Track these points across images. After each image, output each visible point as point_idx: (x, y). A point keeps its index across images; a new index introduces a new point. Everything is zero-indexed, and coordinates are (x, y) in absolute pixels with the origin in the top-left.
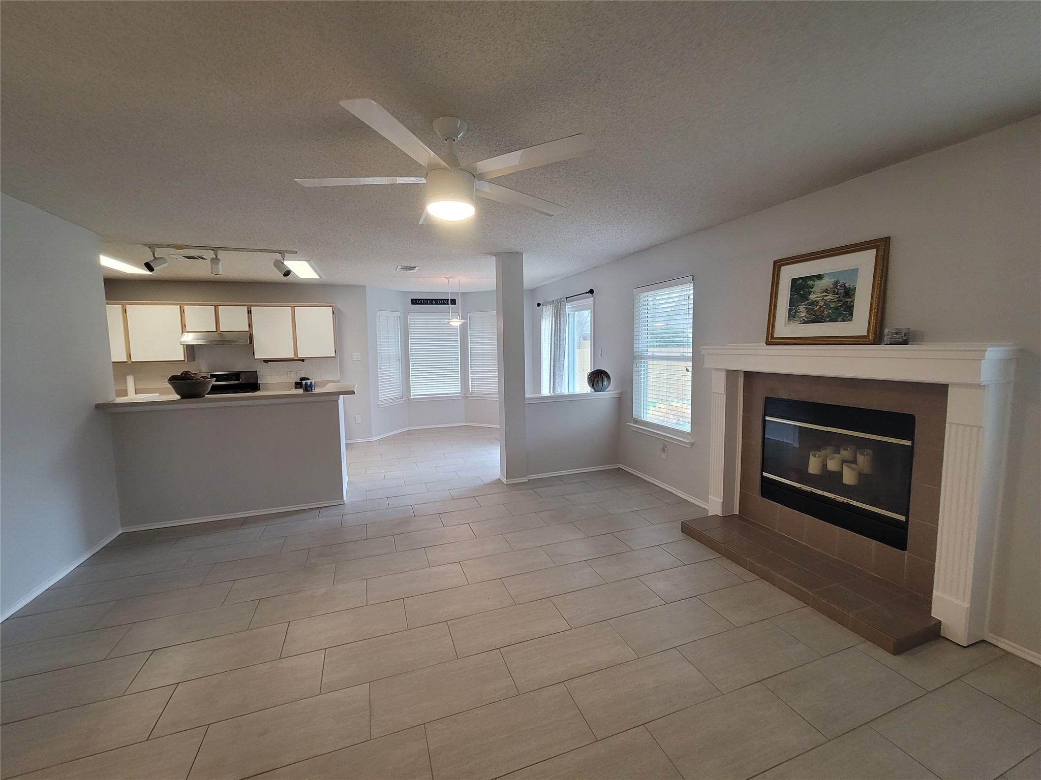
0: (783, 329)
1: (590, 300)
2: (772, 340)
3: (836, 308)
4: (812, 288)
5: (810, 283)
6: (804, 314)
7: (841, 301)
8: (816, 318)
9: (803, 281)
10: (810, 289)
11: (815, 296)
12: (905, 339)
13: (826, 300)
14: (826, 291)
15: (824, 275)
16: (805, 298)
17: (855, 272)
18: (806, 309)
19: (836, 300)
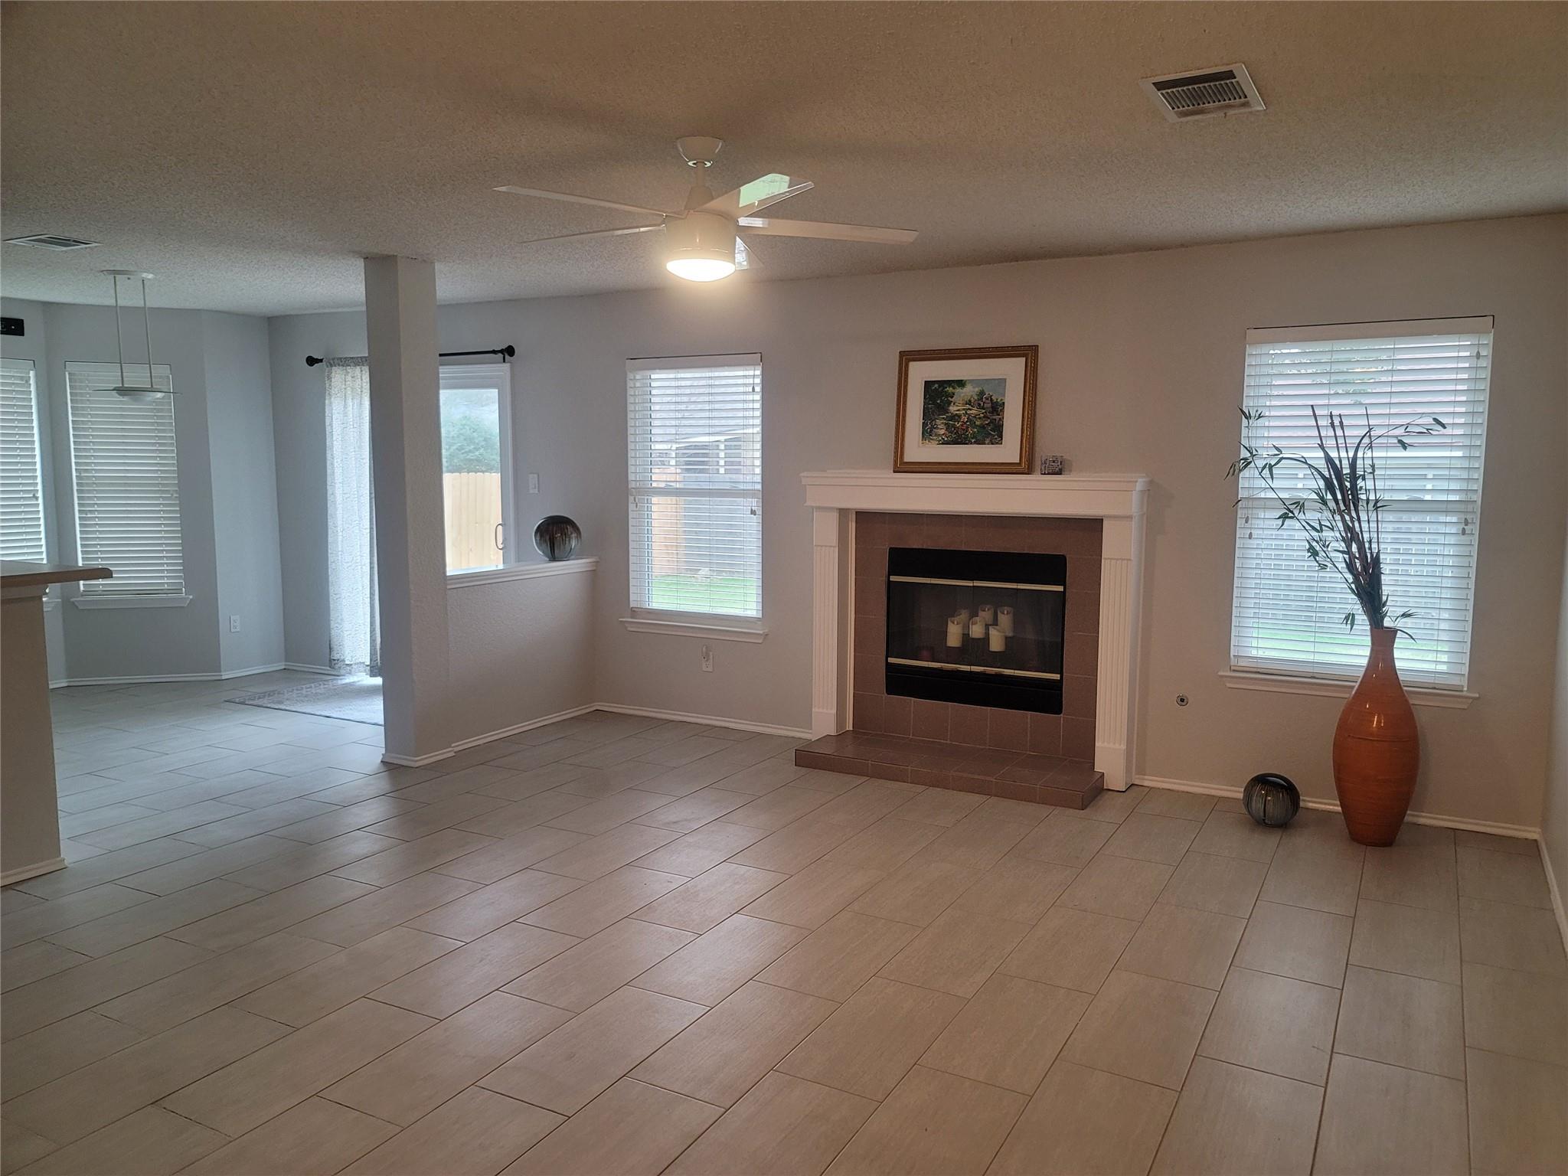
0: (917, 450)
1: (502, 369)
2: (902, 466)
3: (982, 427)
4: (952, 397)
5: (950, 390)
6: (942, 432)
7: (989, 418)
8: (958, 438)
9: (939, 387)
10: (950, 399)
11: (956, 408)
12: (1057, 468)
13: (970, 415)
14: (969, 403)
15: (966, 381)
16: (943, 409)
17: (1002, 382)
18: (946, 424)
19: (982, 415)
